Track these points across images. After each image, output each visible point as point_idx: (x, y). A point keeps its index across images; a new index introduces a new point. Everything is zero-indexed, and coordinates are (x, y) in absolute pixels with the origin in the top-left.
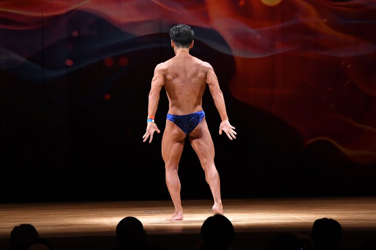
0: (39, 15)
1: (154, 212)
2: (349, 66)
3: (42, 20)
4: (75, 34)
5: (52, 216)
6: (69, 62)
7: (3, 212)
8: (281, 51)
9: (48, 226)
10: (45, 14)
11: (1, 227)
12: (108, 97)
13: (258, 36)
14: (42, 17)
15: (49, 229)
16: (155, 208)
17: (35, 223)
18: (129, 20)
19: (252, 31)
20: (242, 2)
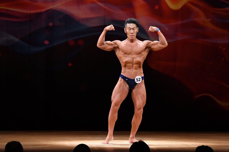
0: (28, 12)
1: (98, 138)
2: (224, 49)
4: (51, 24)
5: (33, 139)
6: (46, 42)
7: (2, 136)
8: (181, 39)
9: (31, 145)
10: (32, 12)
11: (1, 145)
12: (70, 65)
13: (167, 29)
14: (30, 14)
15: (31, 147)
16: (98, 136)
17: (23, 143)
18: (85, 16)
19: (163, 25)
20: (157, 7)
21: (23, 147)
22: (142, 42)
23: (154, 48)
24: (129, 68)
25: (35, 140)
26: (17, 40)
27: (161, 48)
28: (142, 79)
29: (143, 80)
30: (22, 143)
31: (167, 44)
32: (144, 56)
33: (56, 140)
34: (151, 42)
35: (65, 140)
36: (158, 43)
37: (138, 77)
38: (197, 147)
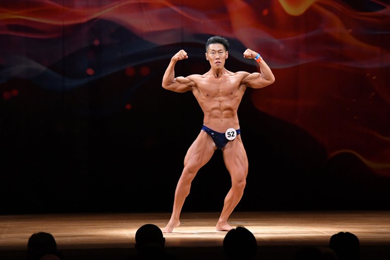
0: (60, 23)
2: (374, 78)
3: (64, 28)
4: (96, 43)
5: (71, 227)
6: (90, 72)
8: (305, 62)
10: (66, 23)
12: (128, 107)
13: (282, 47)
14: (64, 26)
15: (69, 240)
17: (56, 234)
18: (151, 29)
19: (276, 41)
20: (265, 12)
21: (55, 239)
22: (233, 73)
23: (253, 84)
24: (216, 117)
25: (75, 228)
26: (43, 68)
27: (264, 84)
28: (237, 134)
29: (239, 135)
30: (53, 234)
31: (273, 78)
32: (238, 98)
33: (107, 228)
34: (248, 75)
35: (122, 228)
36: (259, 77)
37: (230, 130)
38: (332, 235)
